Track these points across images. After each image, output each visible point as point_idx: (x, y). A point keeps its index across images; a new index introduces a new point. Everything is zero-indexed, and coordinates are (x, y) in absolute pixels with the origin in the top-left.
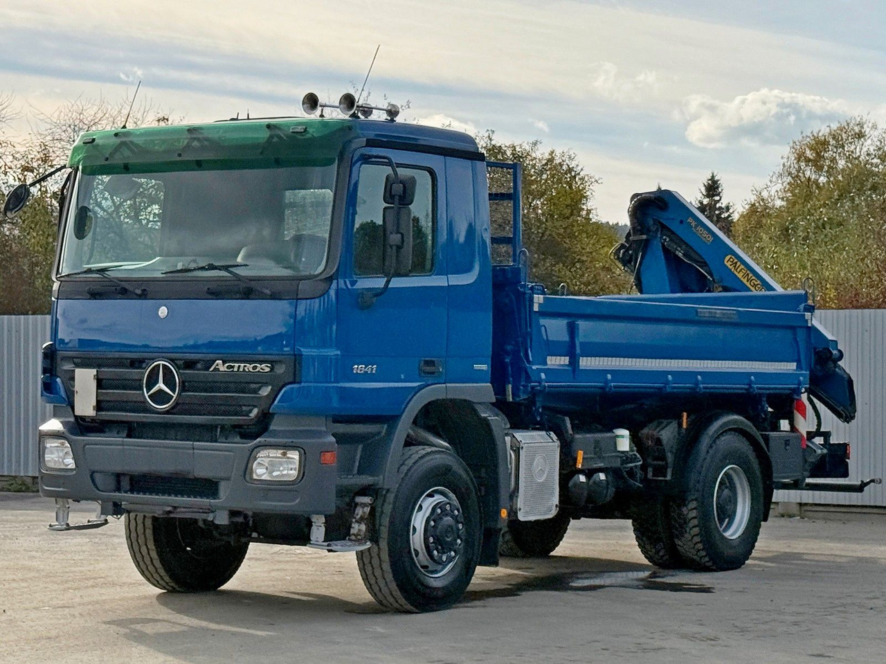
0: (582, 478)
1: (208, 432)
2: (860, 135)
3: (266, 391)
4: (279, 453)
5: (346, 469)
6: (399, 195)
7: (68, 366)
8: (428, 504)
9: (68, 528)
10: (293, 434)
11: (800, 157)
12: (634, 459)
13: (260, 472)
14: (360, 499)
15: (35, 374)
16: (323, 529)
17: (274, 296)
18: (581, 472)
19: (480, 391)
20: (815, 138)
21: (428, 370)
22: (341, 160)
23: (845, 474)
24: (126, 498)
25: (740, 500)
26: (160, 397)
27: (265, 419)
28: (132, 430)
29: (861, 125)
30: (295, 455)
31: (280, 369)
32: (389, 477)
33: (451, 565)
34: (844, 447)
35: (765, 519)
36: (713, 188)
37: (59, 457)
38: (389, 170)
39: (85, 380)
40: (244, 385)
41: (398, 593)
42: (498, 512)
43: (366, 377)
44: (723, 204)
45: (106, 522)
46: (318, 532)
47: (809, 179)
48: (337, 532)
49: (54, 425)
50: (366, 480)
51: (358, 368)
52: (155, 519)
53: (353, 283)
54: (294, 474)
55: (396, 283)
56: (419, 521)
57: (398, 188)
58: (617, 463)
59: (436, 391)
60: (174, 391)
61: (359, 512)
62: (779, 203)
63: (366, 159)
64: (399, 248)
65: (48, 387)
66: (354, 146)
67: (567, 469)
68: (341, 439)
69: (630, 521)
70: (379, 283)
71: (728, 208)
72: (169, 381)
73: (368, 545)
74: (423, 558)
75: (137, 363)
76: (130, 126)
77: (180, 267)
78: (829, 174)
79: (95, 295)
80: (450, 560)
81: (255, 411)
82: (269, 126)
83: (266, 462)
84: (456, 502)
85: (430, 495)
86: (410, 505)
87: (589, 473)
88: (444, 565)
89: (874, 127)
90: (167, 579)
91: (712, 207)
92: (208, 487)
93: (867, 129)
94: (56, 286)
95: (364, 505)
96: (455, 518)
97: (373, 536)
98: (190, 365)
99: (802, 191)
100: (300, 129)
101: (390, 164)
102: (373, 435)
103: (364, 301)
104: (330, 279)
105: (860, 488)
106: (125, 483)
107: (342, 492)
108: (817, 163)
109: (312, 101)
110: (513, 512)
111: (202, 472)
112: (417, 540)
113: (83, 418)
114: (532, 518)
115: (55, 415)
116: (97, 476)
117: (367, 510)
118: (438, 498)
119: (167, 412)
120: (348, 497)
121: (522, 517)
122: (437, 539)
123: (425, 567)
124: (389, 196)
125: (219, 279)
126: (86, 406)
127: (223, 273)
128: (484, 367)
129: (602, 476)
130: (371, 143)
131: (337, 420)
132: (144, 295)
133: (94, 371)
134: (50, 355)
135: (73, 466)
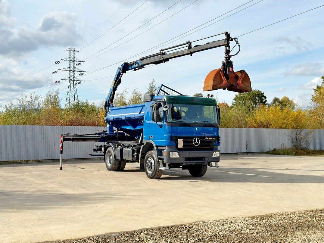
4: (216, 152)
7: (176, 139)
26: (196, 144)
31: (216, 139)
39: (180, 141)
40: (210, 141)
60: (199, 143)
72: (198, 141)
75: (192, 138)
81: (212, 146)
98: (201, 138)
113: (180, 148)
119: (198, 146)
135: (179, 157)
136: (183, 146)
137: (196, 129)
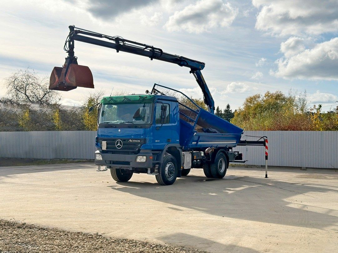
0: (195, 161)
1: (128, 153)
2: (259, 97)
3: (139, 145)
4: (142, 157)
5: (154, 160)
6: (164, 109)
7: (101, 141)
8: (168, 165)
9: (100, 171)
10: (143, 153)
11: (247, 101)
12: (204, 157)
13: (138, 160)
14: (156, 165)
15: (94, 142)
16: (150, 171)
17: (141, 128)
18: (195, 160)
19: (178, 145)
20: (250, 97)
21: (168, 141)
22: (153, 102)
23: (242, 159)
24: (112, 165)
25: (223, 164)
26: (119, 146)
27: (139, 150)
28: (113, 152)
29: (259, 95)
30: (145, 157)
31: (142, 141)
32: (162, 161)
33: (172, 177)
34: (241, 154)
35: (228, 168)
36: (228, 107)
37: (99, 158)
38: (162, 104)
39: (104, 143)
40: (135, 144)
41: (163, 182)
42: (181, 167)
43: (158, 143)
44: (230, 110)
45: (107, 170)
46: (149, 171)
47: (249, 106)
48: (152, 172)
49: (98, 152)
50: (157, 162)
51: (156, 141)
52: (116, 169)
53: (155, 125)
54: (145, 161)
55: (163, 125)
56: (167, 169)
57: (164, 108)
58: (201, 158)
59: (170, 145)
60: (121, 145)
61: (156, 167)
62: (243, 110)
63: (158, 102)
64: (164, 119)
65: (97, 144)
66: (155, 100)
67: (193, 160)
68: (153, 154)
69: (203, 169)
70: (160, 125)
71: (231, 111)
72: (121, 143)
73: (158, 174)
74: (168, 176)
75: (115, 140)
76: (112, 96)
77: (122, 122)
78: (253, 104)
79: (106, 127)
80: (172, 175)
81: (137, 149)
82: (139, 96)
83: (139, 158)
84: (173, 165)
85: (169, 164)
86: (165, 166)
87: (196, 160)
88: (171, 176)
89: (262, 95)
90: (118, 180)
91: (228, 110)
92: (128, 163)
93: (260, 96)
94: (98, 126)
95: (157, 166)
96: (173, 168)
97: (159, 172)
98: (124, 140)
99: (248, 107)
100: (145, 97)
101: (162, 103)
102: (159, 153)
103: (158, 129)
104: (151, 124)
105: (244, 162)
106: (112, 162)
107: (153, 163)
108: (250, 102)
109: (147, 92)
110: (183, 167)
111: (127, 160)
112: (166, 172)
113: (104, 150)
114: (186, 168)
115: (98, 150)
116: (106, 161)
117: (158, 167)
118: (170, 164)
119: (120, 149)
120: (154, 165)
121: (185, 168)
122: (170, 172)
123: (168, 177)
124: (162, 109)
125: (130, 124)
126: (104, 148)
127: (131, 123)
128: (178, 140)
129: (199, 160)
130: (159, 99)
131: (153, 150)
132: (116, 127)
133: (106, 142)
134: (97, 138)
135: (102, 159)
136: (107, 148)
137: (119, 130)
